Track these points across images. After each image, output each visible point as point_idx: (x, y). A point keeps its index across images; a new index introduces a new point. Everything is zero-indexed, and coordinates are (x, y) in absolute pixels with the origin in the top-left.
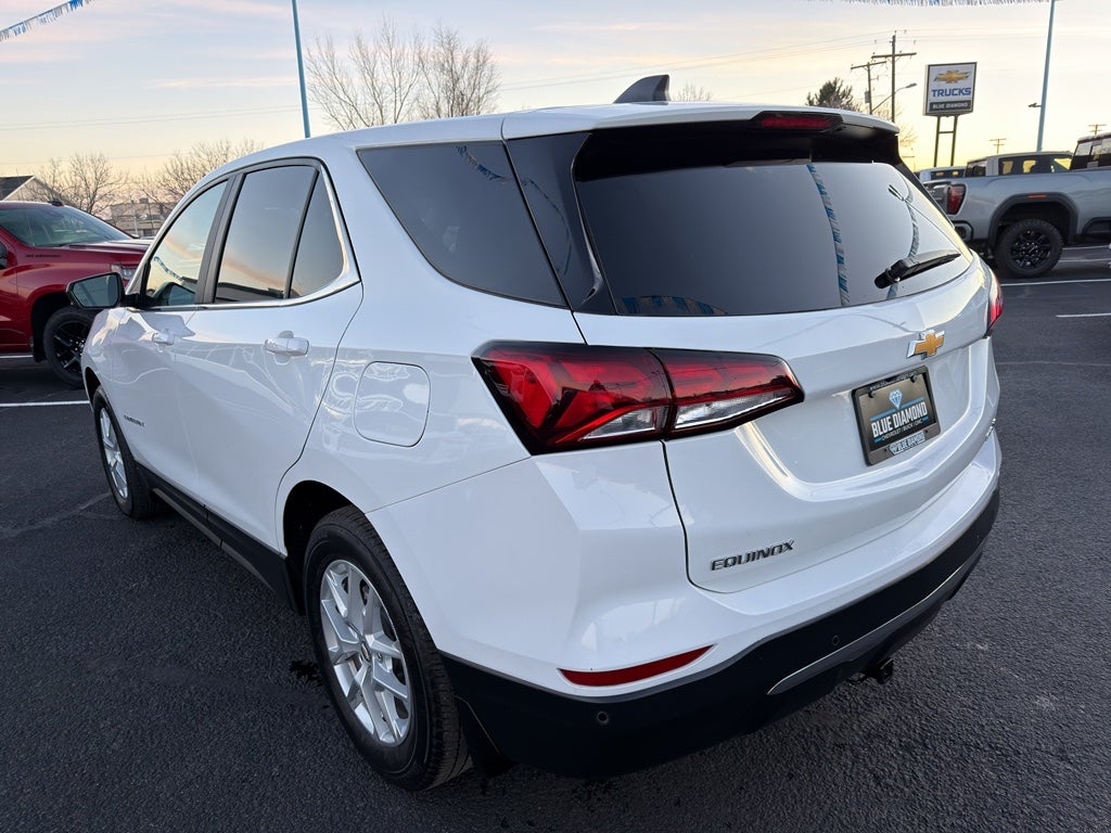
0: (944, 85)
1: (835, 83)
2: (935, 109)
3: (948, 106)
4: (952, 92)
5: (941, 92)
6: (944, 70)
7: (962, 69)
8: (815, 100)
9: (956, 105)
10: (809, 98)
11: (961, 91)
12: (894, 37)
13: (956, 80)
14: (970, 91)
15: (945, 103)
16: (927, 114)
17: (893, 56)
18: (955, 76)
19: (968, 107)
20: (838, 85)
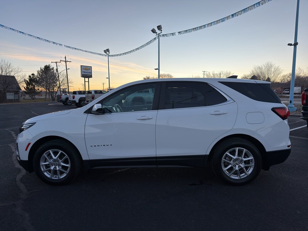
0: (85, 71)
1: (49, 65)
2: (84, 76)
3: (87, 75)
4: (87, 72)
5: (85, 72)
6: (85, 67)
7: (89, 68)
8: (43, 69)
9: (88, 76)
10: (41, 68)
11: (89, 73)
12: (65, 57)
13: (88, 70)
14: (91, 73)
15: (86, 75)
16: (82, 77)
17: (66, 61)
18: (87, 69)
19: (91, 76)
20: (50, 66)
